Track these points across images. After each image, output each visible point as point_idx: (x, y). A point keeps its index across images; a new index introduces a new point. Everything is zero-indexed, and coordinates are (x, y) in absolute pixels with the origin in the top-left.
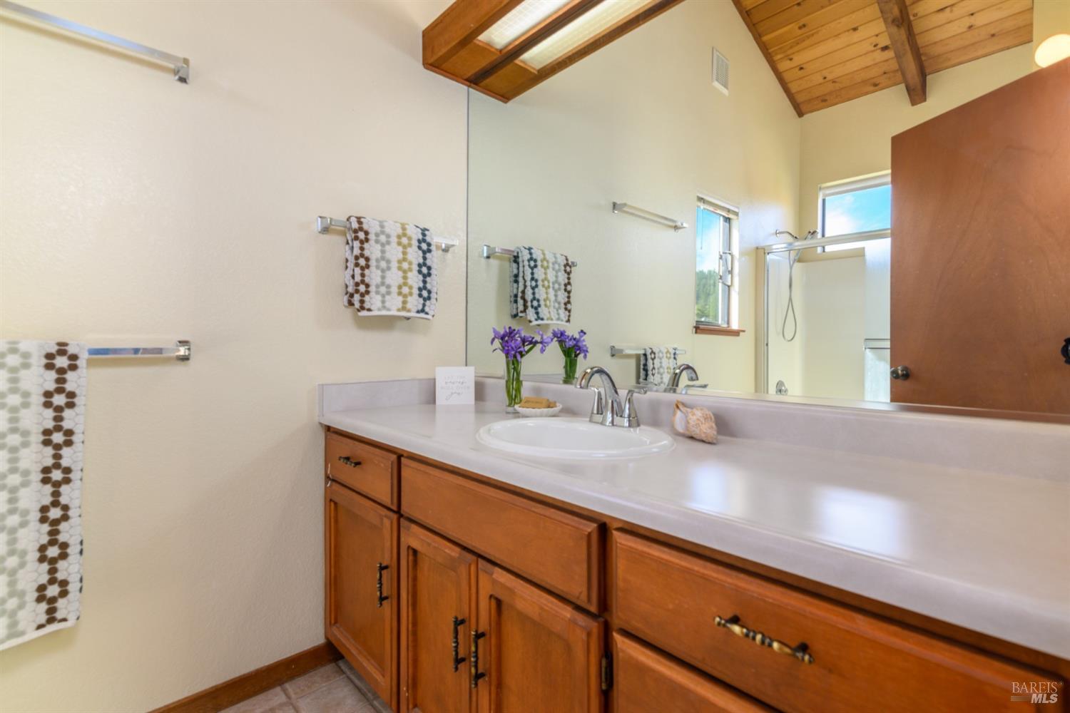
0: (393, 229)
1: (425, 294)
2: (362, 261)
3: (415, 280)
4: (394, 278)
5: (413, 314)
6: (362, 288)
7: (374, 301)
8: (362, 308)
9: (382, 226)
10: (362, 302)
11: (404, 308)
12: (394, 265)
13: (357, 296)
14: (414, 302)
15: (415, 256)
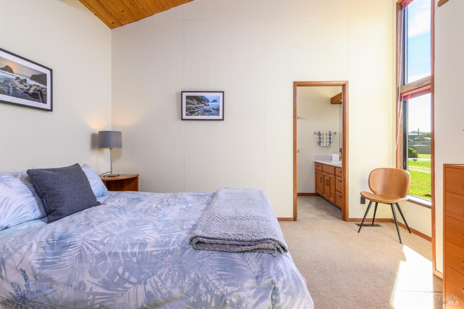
0: (325, 132)
1: (330, 142)
2: (320, 138)
3: (328, 140)
4: (325, 140)
5: (328, 146)
6: (320, 142)
7: (322, 144)
8: (320, 145)
9: (323, 133)
10: (320, 144)
11: (326, 145)
12: (325, 138)
13: (319, 143)
14: (328, 144)
15: (328, 136)
